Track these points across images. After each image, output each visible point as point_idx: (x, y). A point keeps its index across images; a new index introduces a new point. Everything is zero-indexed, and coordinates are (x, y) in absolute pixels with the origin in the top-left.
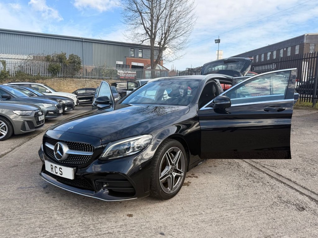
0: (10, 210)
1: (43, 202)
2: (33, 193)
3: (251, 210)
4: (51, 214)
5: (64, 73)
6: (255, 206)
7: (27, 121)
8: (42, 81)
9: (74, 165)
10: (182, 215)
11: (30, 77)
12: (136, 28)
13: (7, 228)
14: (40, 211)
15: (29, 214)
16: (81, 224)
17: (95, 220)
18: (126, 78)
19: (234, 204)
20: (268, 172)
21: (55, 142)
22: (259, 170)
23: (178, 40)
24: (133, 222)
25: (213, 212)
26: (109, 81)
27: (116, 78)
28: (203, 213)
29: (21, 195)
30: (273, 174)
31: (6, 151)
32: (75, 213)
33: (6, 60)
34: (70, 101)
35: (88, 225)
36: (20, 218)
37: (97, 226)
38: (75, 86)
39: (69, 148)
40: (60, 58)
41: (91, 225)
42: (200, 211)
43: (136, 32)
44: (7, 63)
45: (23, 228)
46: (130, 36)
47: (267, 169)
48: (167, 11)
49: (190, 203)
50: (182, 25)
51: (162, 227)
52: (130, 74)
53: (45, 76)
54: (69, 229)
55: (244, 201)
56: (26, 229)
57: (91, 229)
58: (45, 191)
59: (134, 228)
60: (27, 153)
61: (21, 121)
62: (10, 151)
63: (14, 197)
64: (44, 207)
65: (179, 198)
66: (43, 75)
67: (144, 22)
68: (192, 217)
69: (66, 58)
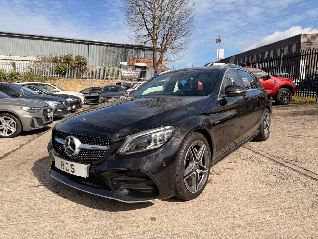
0: (16, 213)
1: (53, 203)
2: (42, 193)
3: (291, 212)
4: (62, 217)
5: (71, 74)
6: (294, 207)
7: (36, 118)
8: (50, 82)
9: (87, 161)
10: (212, 218)
11: (38, 78)
12: (139, 30)
13: (12, 235)
14: (50, 213)
15: (37, 218)
16: (97, 230)
17: (113, 225)
18: (130, 78)
19: (269, 204)
20: (293, 167)
21: (66, 135)
22: (283, 165)
23: (180, 41)
24: (157, 227)
25: (247, 214)
26: (114, 81)
27: (121, 78)
28: (236, 215)
29: (29, 195)
30: (300, 170)
31: (15, 148)
32: (89, 216)
33: (16, 61)
34: (78, 99)
35: (106, 231)
36: (28, 223)
37: (116, 233)
38: (82, 86)
39: (81, 142)
40: (67, 59)
41: (109, 230)
42: (232, 213)
43: (139, 34)
44: (17, 64)
45: (31, 234)
46: (133, 37)
47: (291, 164)
48: (169, 13)
49: (218, 204)
50: (183, 26)
51: (192, 234)
52: (133, 74)
53: (53, 76)
54: (84, 236)
55: (278, 200)
56: (34, 236)
57: (109, 237)
58: (55, 190)
59: (160, 235)
60: (36, 150)
61: (30, 118)
62: (19, 148)
63: (21, 197)
64: (55, 209)
65: (204, 198)
66: (51, 76)
67: (146, 24)
68: (224, 221)
69: (73, 60)
